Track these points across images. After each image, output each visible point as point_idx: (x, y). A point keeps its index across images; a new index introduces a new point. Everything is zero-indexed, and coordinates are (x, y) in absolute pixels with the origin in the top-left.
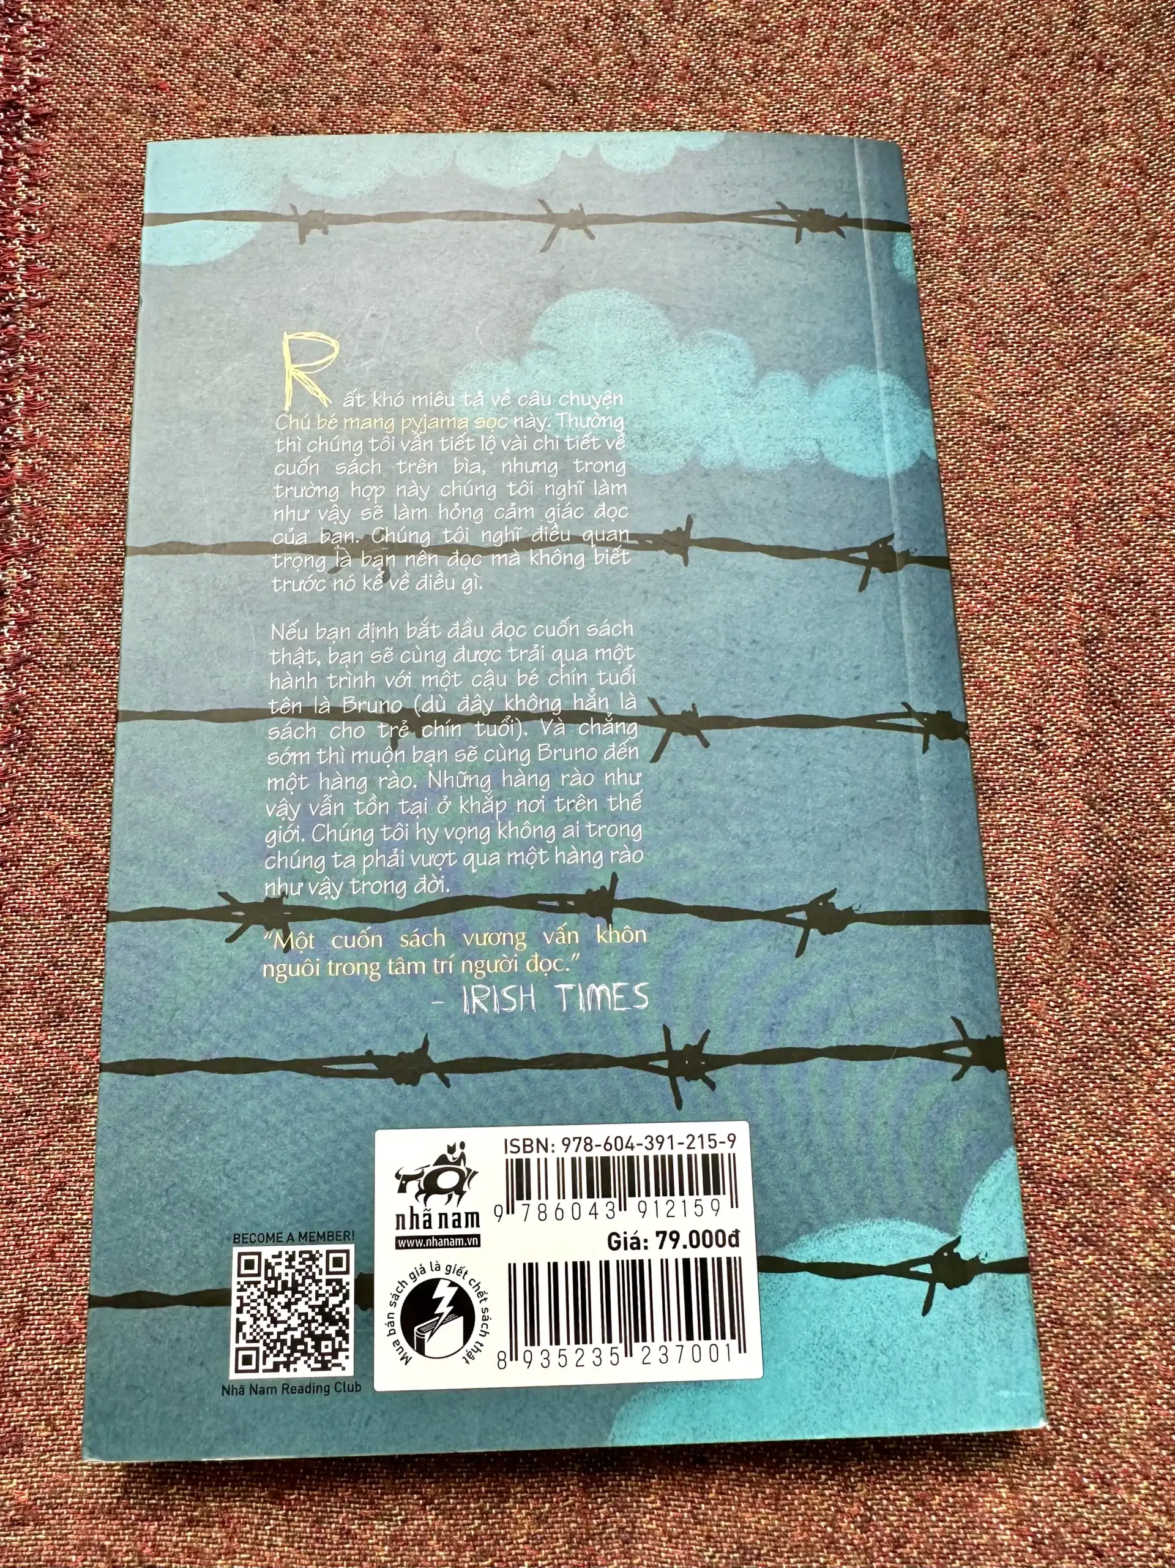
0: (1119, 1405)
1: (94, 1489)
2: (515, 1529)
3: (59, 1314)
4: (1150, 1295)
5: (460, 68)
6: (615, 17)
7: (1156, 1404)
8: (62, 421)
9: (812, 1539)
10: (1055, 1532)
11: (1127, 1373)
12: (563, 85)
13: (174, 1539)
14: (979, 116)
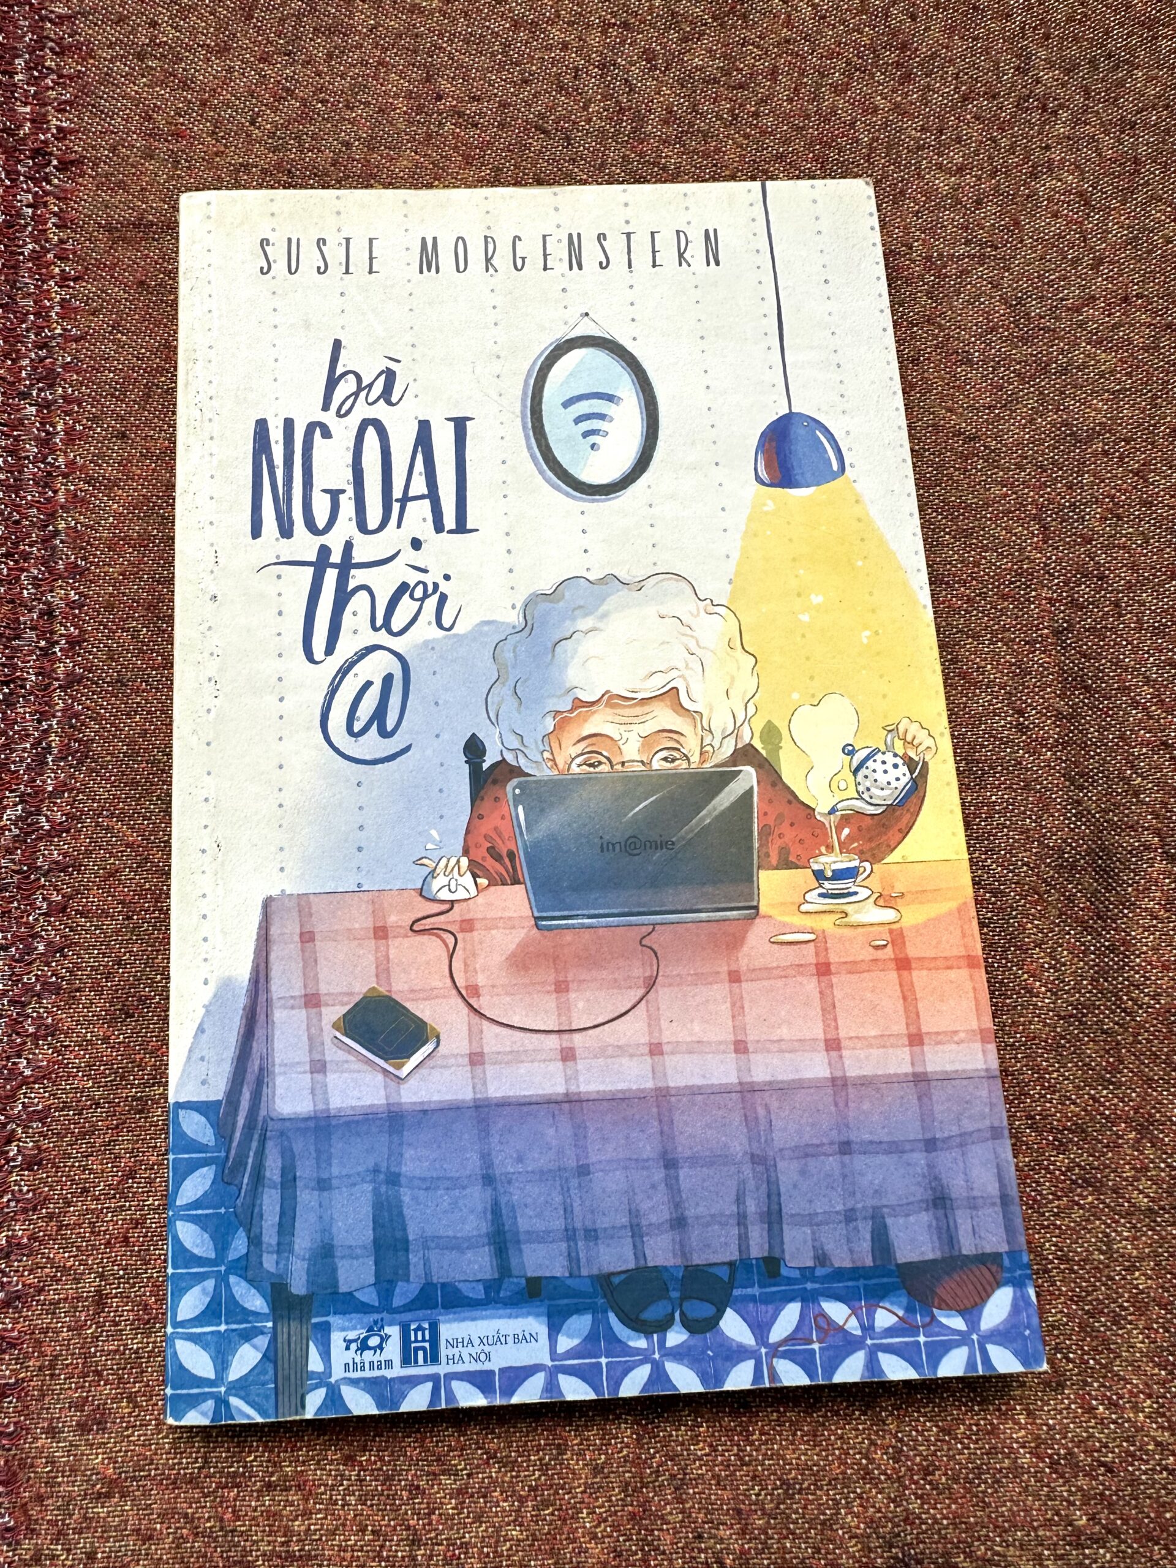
0: (1120, 1332)
1: (176, 1461)
2: (573, 1479)
3: (136, 1296)
4: (1144, 1229)
5: (460, 115)
6: (603, 66)
7: (1153, 1328)
8: (102, 448)
9: (849, 1471)
10: (1070, 1453)
11: (1127, 1301)
12: (557, 130)
13: (253, 1504)
14: (937, 154)
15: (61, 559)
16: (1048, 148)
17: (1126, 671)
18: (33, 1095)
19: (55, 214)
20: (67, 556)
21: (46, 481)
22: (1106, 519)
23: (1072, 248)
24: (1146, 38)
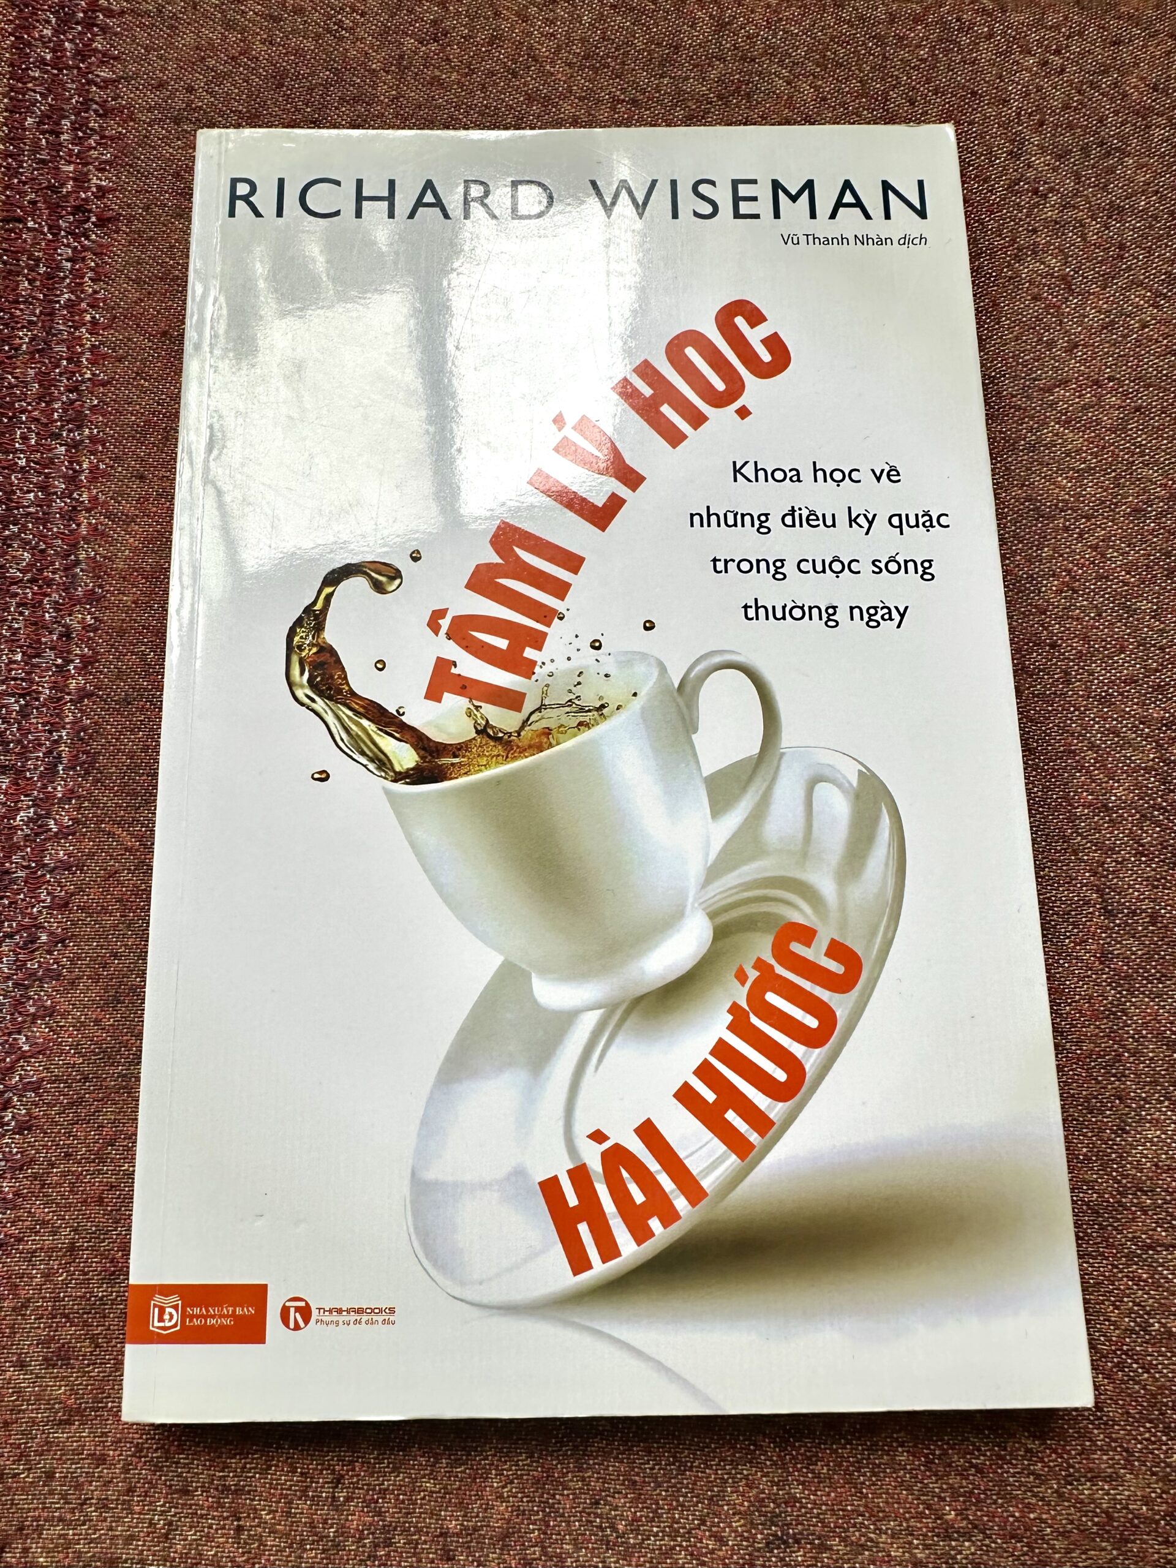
15: (81, 586)
16: (1035, 231)
17: (1072, 735)
18: (29, 1068)
19: (92, 269)
20: (86, 583)
21: (71, 515)
22: (1062, 592)
23: (1048, 331)
24: (1140, 127)
